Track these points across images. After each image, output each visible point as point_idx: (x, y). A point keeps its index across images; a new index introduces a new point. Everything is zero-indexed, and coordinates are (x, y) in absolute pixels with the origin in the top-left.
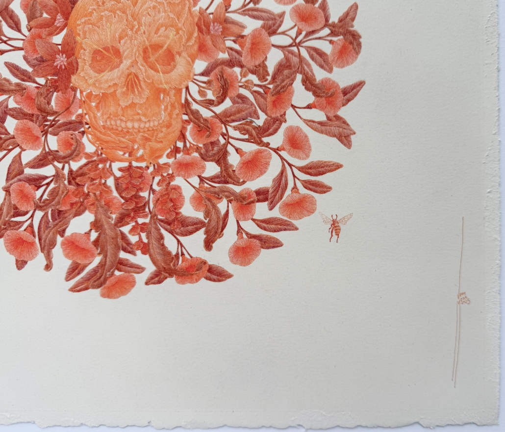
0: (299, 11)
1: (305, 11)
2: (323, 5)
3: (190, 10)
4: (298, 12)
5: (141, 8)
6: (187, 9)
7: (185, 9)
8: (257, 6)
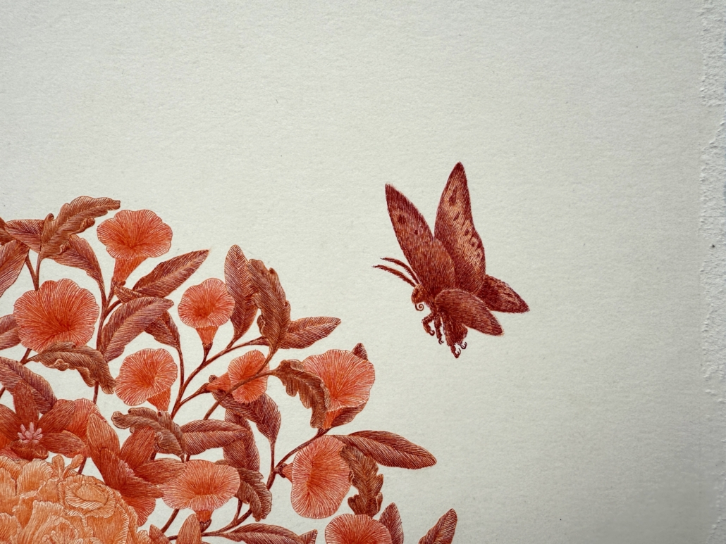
0: (343, 529)
1: (355, 530)
2: (390, 516)
3: (131, 531)
4: (341, 531)
5: (36, 529)
6: (126, 529)
7: (122, 529)
8: (262, 521)
